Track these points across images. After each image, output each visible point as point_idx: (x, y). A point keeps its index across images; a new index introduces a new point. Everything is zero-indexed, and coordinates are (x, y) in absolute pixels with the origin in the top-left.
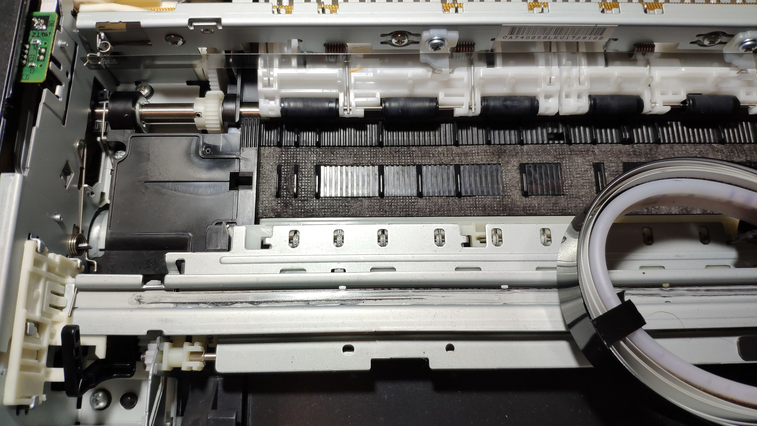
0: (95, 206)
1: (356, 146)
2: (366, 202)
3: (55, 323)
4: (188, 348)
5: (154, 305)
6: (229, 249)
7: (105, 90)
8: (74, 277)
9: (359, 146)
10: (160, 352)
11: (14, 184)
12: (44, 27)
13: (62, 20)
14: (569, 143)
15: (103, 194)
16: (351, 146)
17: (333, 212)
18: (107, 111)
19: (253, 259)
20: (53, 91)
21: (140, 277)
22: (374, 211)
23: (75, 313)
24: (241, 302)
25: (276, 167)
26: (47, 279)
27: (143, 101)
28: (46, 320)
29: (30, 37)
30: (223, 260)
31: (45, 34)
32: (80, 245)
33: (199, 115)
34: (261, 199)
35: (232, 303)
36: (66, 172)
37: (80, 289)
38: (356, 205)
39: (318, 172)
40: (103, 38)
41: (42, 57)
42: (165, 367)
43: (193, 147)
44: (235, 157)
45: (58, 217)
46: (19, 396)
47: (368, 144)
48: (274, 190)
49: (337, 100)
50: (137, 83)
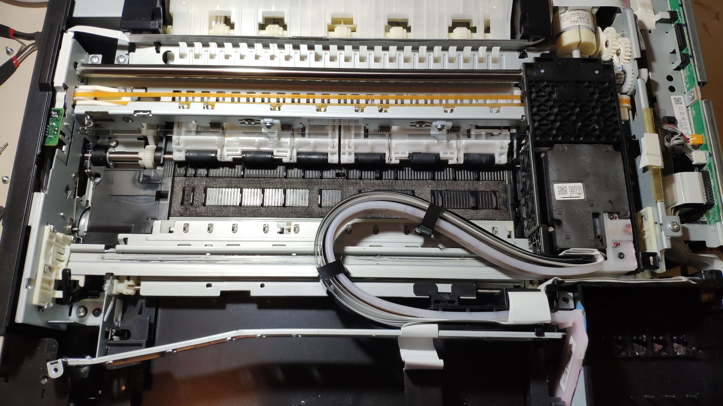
0: (82, 207)
1: (229, 177)
2: (232, 209)
3: (59, 268)
4: (127, 283)
5: (110, 261)
6: (151, 233)
7: (90, 143)
8: (69, 245)
9: (231, 177)
10: (112, 284)
11: (40, 198)
12: (57, 116)
13: (67, 111)
14: (347, 178)
15: (88, 201)
16: (226, 177)
17: (212, 214)
18: (91, 155)
19: (163, 238)
20: (61, 149)
21: (104, 246)
22: (235, 214)
23: (69, 263)
24: (155, 260)
25: (182, 188)
26: (55, 246)
27: (111, 150)
28: (54, 266)
29: (50, 121)
30: (148, 239)
31: (57, 120)
32: (74, 229)
33: (141, 159)
34: (173, 206)
35: (150, 261)
36: (67, 189)
37: (72, 251)
38: (225, 210)
39: (205, 192)
40: (88, 119)
41: (56, 132)
42: (114, 292)
43: (137, 176)
44: (159, 182)
45: (62, 214)
46: (40, 301)
47: (236, 176)
48: (180, 201)
49: (216, 152)
50: (109, 138)
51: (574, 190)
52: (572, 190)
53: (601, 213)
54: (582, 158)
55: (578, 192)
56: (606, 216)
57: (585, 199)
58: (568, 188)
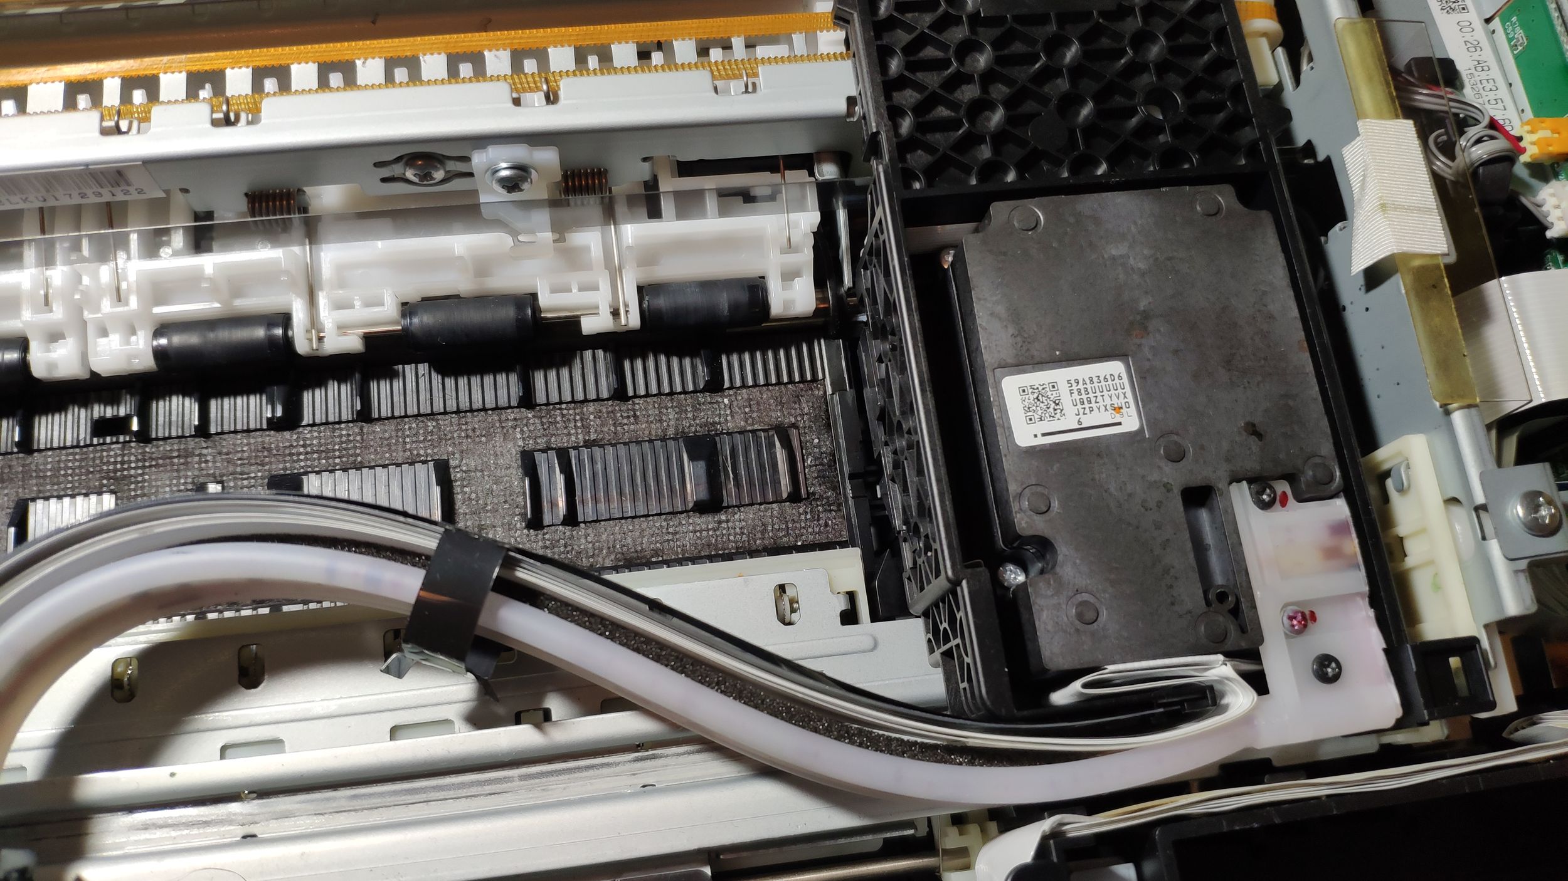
14: (144, 438)
51: (1091, 395)
52: (1084, 396)
53: (1221, 485)
54: (1114, 252)
55: (1108, 402)
56: (1240, 497)
57: (1140, 431)
58: (1064, 389)
